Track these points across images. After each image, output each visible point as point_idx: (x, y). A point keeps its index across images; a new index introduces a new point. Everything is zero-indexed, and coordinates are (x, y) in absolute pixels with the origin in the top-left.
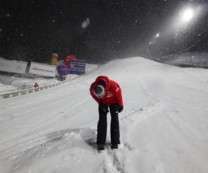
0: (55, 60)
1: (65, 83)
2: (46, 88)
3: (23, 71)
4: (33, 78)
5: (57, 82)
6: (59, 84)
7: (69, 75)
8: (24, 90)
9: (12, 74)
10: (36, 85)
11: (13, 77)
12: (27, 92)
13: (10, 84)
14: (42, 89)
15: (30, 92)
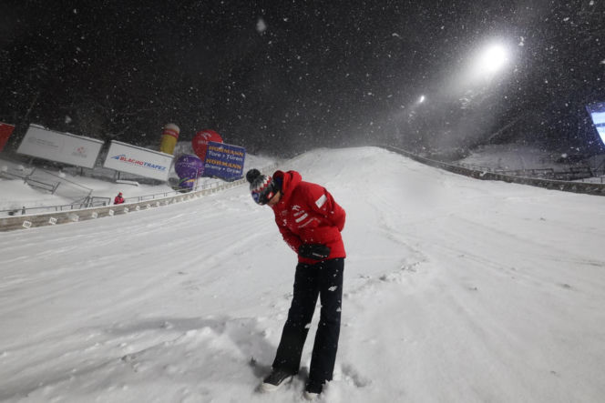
0: (170, 140)
1: (192, 199)
2: (143, 207)
3: (88, 162)
4: (113, 181)
5: (172, 194)
6: (178, 199)
7: (202, 180)
8: (86, 208)
9: (60, 167)
10: (119, 200)
11: (63, 175)
12: (94, 214)
13: (53, 191)
14: (131, 208)
15: (103, 214)
